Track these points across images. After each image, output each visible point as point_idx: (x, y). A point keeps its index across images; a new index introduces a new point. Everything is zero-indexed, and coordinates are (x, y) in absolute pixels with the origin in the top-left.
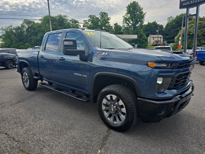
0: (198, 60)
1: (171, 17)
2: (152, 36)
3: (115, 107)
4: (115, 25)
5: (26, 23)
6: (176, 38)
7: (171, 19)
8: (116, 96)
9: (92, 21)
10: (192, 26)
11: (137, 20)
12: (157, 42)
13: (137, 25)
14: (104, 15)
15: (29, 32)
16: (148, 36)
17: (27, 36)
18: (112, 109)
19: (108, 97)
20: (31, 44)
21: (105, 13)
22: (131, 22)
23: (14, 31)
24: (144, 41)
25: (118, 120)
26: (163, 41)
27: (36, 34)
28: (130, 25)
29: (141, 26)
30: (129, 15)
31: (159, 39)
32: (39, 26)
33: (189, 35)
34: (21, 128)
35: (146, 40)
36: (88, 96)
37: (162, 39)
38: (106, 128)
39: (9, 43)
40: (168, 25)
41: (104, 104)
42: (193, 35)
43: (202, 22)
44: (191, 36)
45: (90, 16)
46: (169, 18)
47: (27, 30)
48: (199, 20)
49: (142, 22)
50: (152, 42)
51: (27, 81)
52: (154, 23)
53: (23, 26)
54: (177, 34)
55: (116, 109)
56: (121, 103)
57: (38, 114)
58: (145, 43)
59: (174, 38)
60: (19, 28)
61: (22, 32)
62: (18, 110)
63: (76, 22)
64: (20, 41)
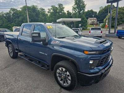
0: (117, 35)
2: (90, 18)
3: (64, 75)
4: (67, 12)
5: (12, 10)
6: (104, 20)
7: (102, 8)
8: (65, 69)
9: (53, 9)
10: (114, 13)
11: (81, 9)
12: (93, 22)
13: (81, 12)
14: (60, 5)
15: (14, 16)
16: (87, 18)
17: (13, 18)
18: (63, 77)
19: (60, 69)
20: (15, 23)
21: (61, 4)
22: (78, 10)
23: (5, 15)
24: (85, 22)
25: (66, 83)
26: (97, 22)
27: (18, 17)
28: (77, 12)
29: (83, 13)
30: (76, 6)
31: (94, 21)
32: (20, 12)
33: (112, 18)
34: (6, 87)
35: (87, 21)
36: (48, 66)
37: (96, 20)
38: (59, 87)
39: (2, 23)
40: (100, 12)
41: (57, 73)
42: (115, 18)
43: (120, 10)
44: (113, 19)
45: (52, 6)
47: (13, 14)
48: (119, 9)
49: (84, 10)
50: (90, 22)
51: (11, 52)
52: (92, 11)
53: (10, 12)
54: (105, 17)
55: (65, 77)
56: (68, 73)
57: (18, 77)
58: (86, 23)
59: (103, 20)
60: (8, 13)
61: (10, 16)
62: (5, 74)
63: (43, 9)
64: (8, 22)
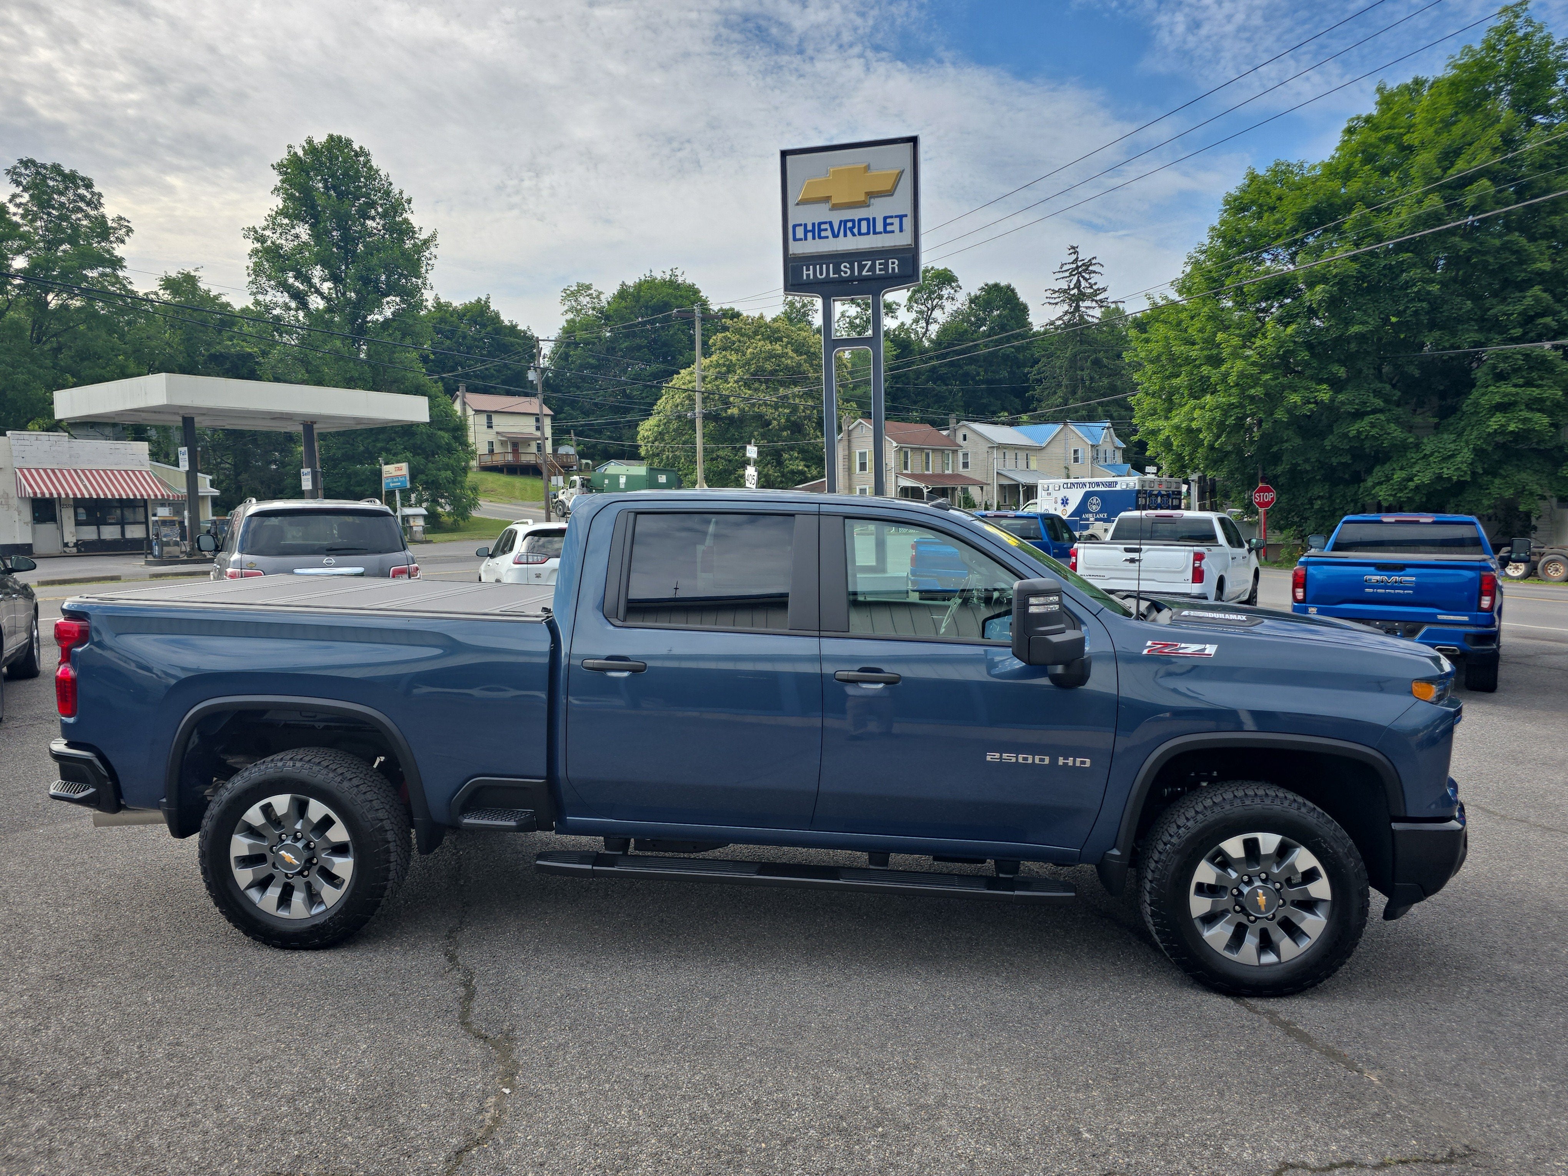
1: (584, 288)
46: (571, 295)
